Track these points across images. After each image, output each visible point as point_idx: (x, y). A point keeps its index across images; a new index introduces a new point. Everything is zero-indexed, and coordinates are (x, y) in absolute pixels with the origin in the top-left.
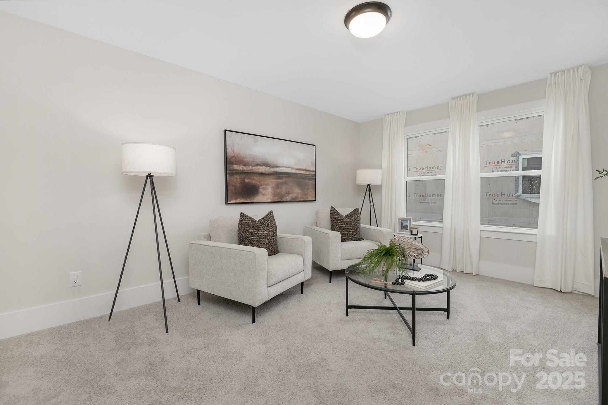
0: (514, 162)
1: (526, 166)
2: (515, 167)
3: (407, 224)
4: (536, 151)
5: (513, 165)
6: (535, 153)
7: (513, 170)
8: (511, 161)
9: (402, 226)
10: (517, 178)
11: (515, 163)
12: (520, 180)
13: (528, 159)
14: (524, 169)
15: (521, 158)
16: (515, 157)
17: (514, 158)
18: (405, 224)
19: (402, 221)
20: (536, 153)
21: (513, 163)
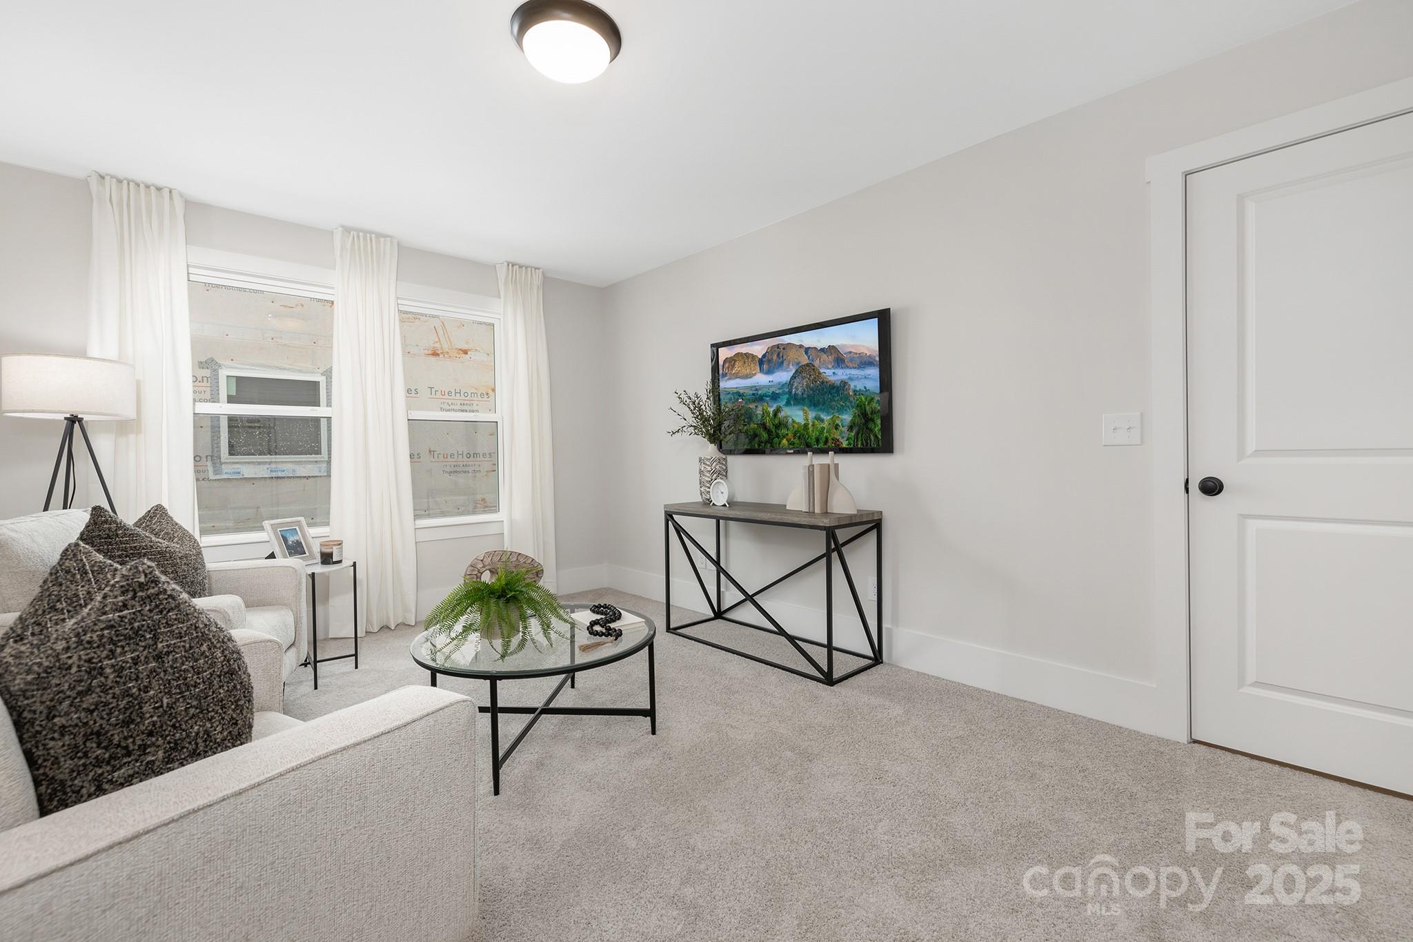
0: (208, 382)
1: (234, 393)
2: (208, 392)
3: (296, 538)
4: (253, 365)
5: (205, 389)
6: (248, 367)
7: (206, 401)
8: (200, 379)
9: (288, 547)
10: (215, 418)
11: (208, 385)
12: (224, 425)
13: (239, 380)
14: (231, 400)
15: (223, 373)
16: (209, 370)
17: (207, 373)
18: (291, 539)
19: (283, 533)
20: (254, 367)
21: (205, 384)
